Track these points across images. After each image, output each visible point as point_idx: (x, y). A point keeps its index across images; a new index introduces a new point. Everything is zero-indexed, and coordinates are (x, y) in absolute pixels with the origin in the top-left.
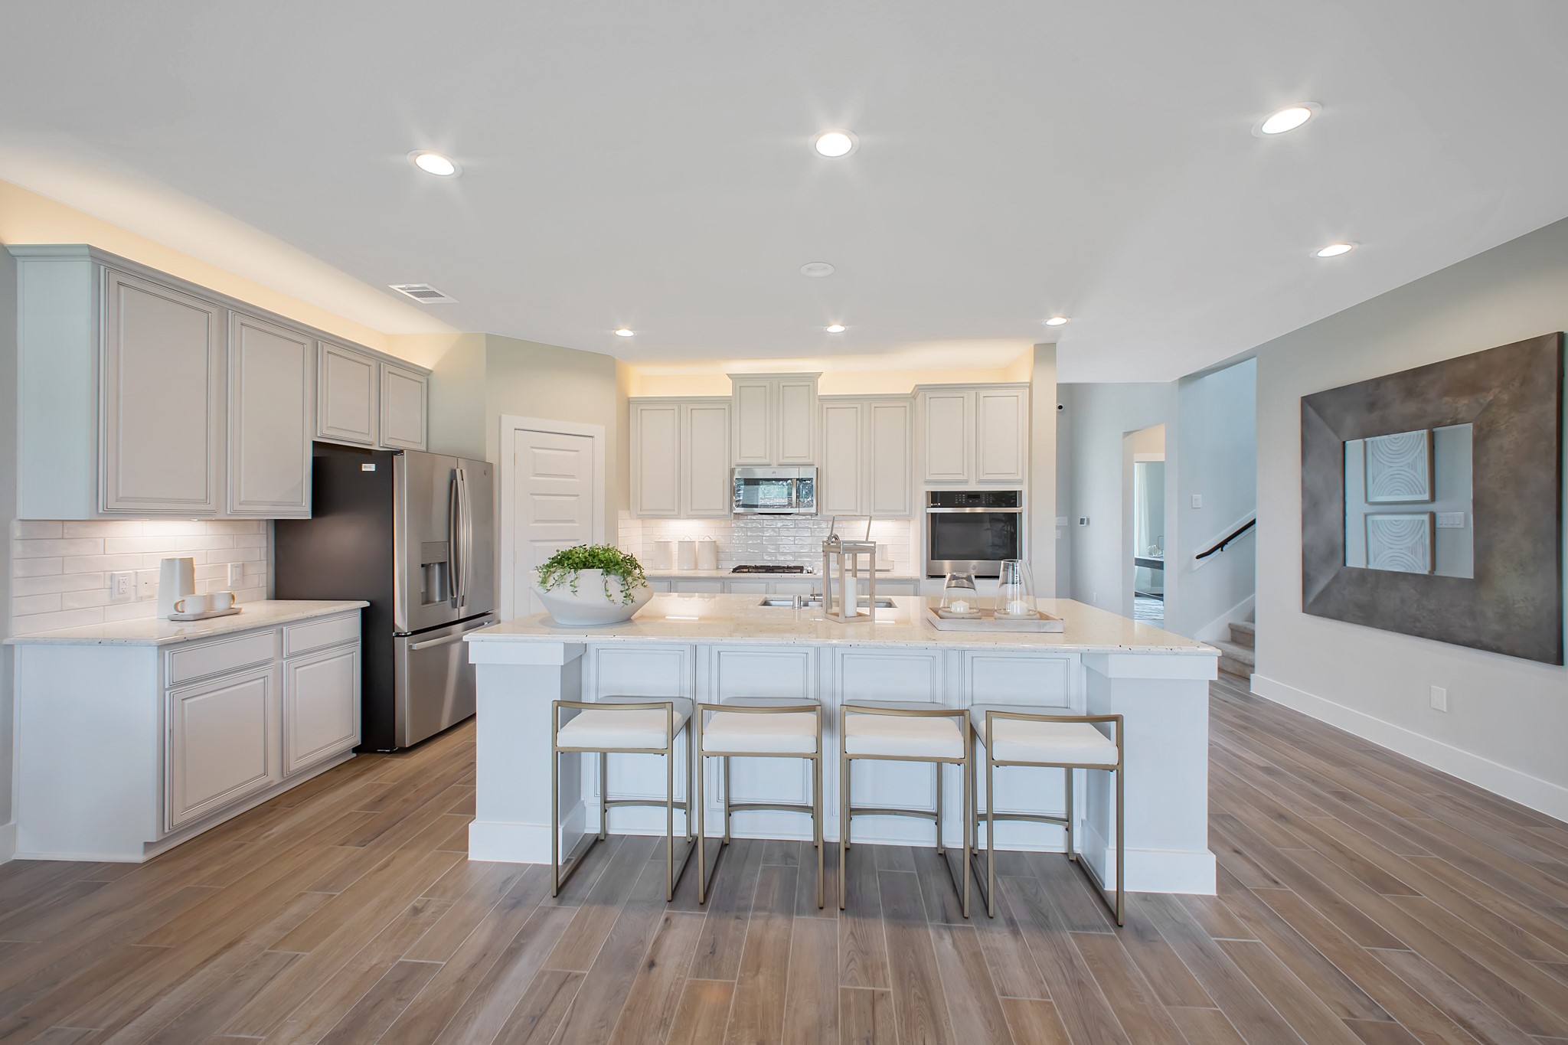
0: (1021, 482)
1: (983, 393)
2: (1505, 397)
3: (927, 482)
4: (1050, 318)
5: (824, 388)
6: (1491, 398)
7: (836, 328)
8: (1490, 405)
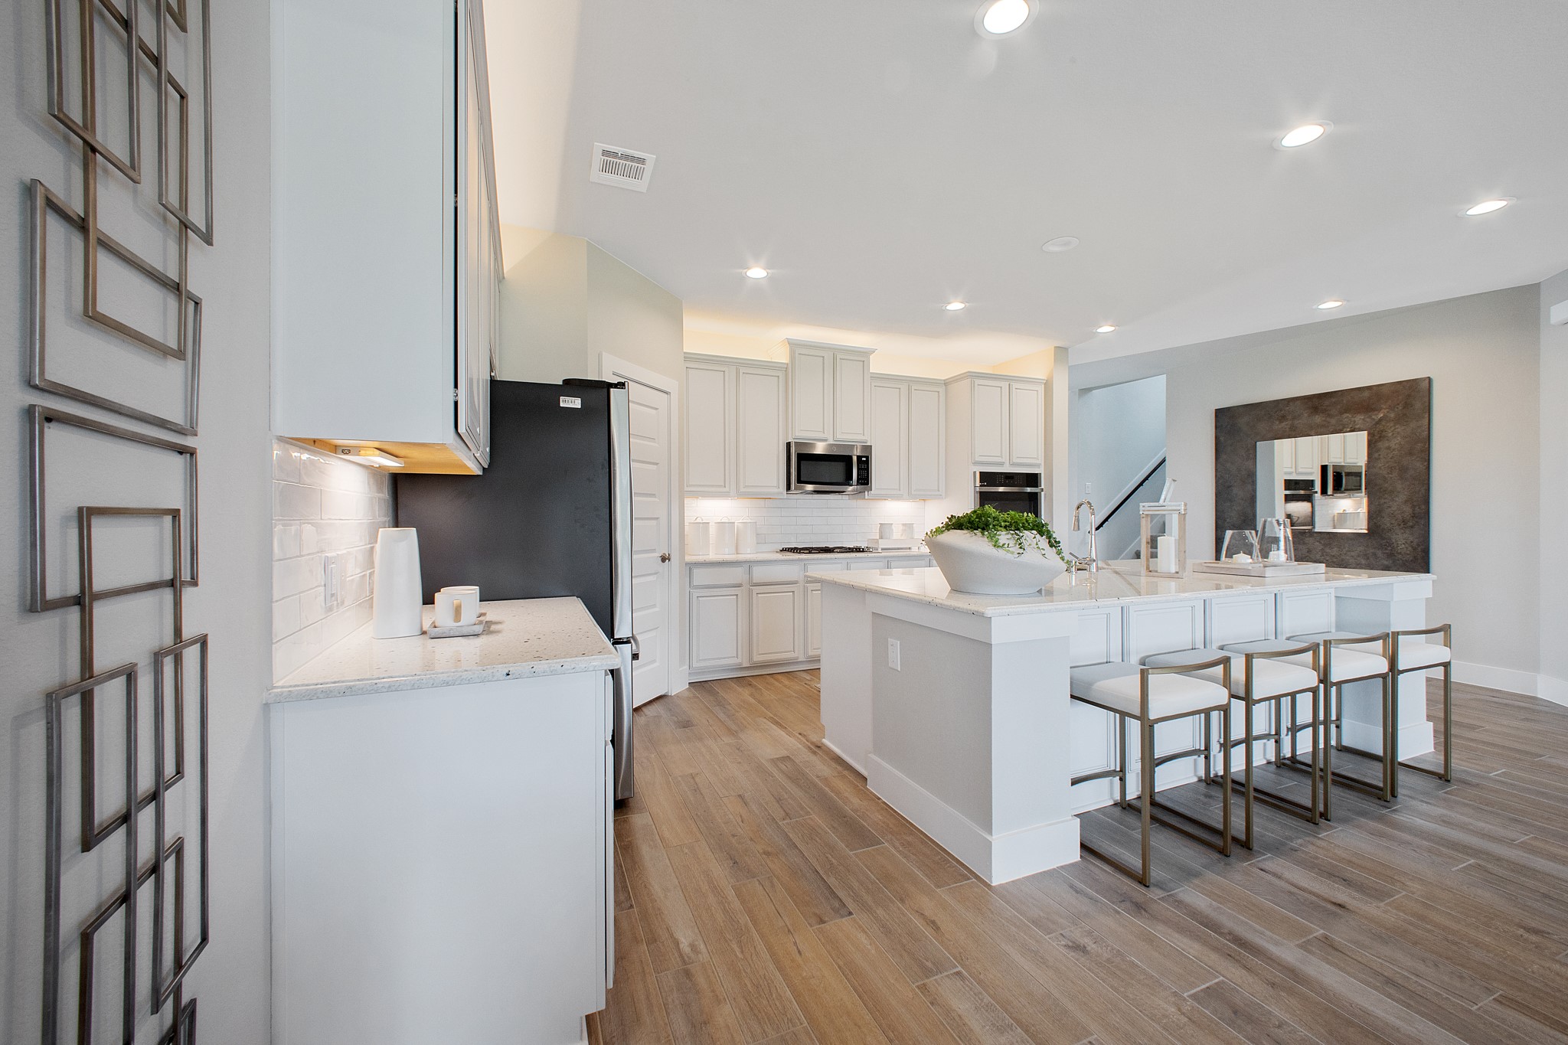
0: (1038, 466)
1: (1015, 385)
2: (1392, 415)
3: (976, 463)
4: (1101, 327)
5: (876, 366)
6: (1382, 415)
7: (956, 306)
8: (1380, 420)
